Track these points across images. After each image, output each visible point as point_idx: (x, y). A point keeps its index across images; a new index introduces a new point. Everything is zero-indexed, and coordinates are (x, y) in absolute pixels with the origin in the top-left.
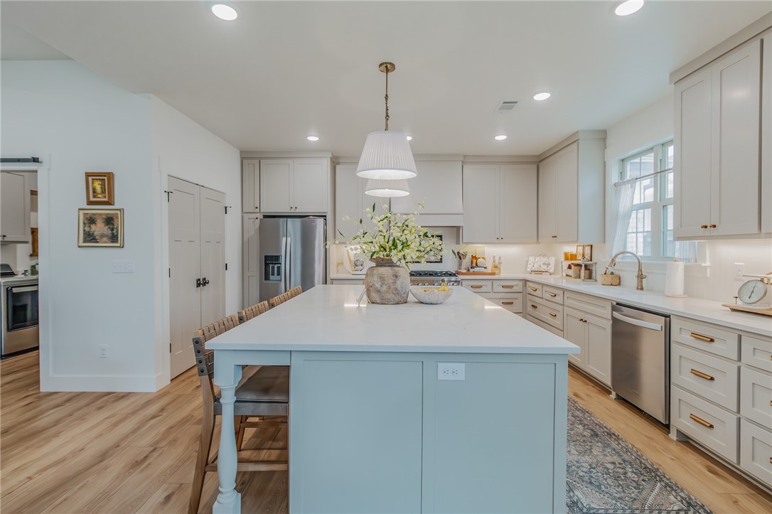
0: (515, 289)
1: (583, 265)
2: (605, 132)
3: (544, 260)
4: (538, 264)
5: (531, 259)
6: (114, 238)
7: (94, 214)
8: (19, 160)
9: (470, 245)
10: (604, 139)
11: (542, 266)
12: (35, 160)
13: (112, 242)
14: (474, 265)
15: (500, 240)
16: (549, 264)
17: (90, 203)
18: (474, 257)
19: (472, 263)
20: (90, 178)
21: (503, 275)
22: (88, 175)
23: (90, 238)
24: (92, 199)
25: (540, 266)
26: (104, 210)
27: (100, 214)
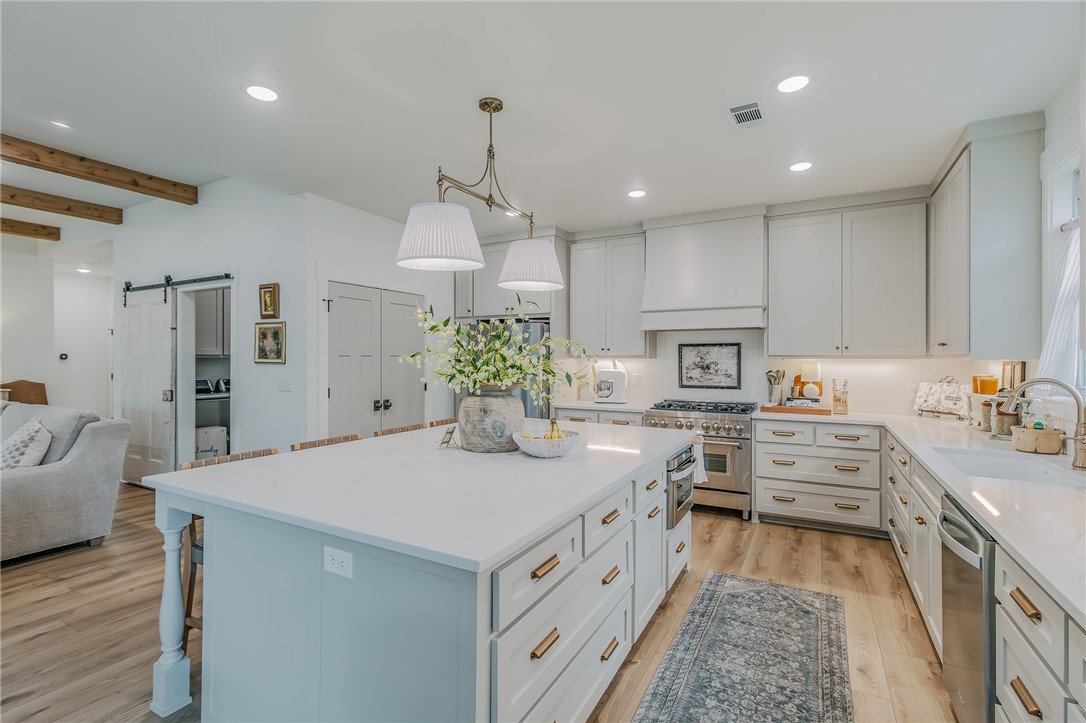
0: (862, 443)
1: (994, 405)
2: (1040, 115)
3: (948, 389)
4: (936, 397)
5: (924, 387)
6: (278, 354)
7: (266, 329)
8: (195, 281)
9: (787, 360)
10: (1041, 131)
11: (943, 401)
12: (227, 276)
13: (278, 358)
14: (797, 394)
15: (842, 351)
16: (958, 399)
17: (264, 317)
18: (798, 379)
19: (792, 392)
20: (263, 291)
21: (853, 416)
22: (262, 287)
23: (263, 353)
24: (264, 313)
25: (939, 402)
26: (271, 324)
27: (270, 329)
